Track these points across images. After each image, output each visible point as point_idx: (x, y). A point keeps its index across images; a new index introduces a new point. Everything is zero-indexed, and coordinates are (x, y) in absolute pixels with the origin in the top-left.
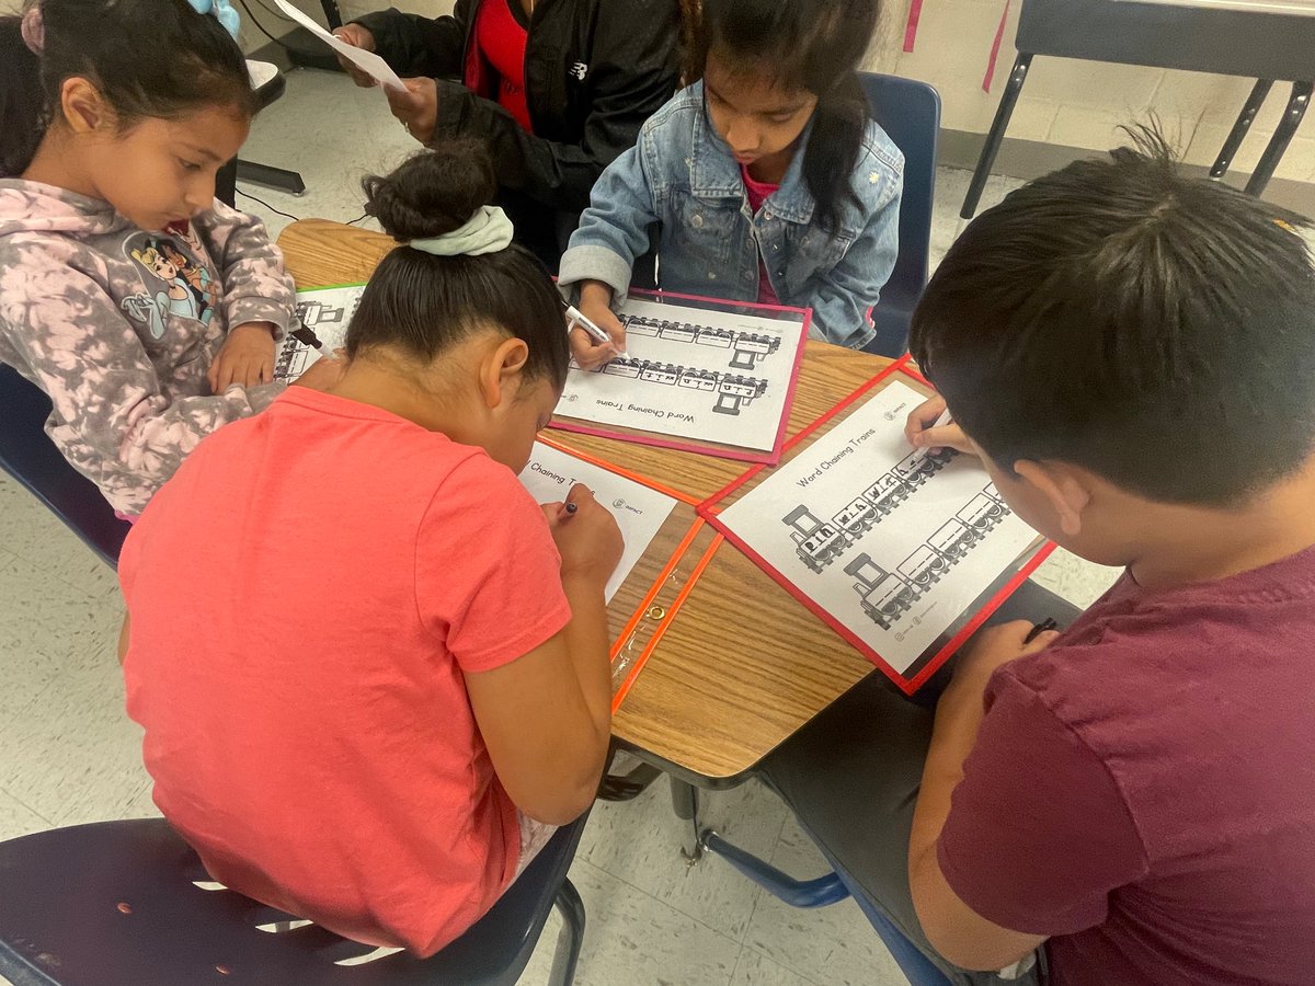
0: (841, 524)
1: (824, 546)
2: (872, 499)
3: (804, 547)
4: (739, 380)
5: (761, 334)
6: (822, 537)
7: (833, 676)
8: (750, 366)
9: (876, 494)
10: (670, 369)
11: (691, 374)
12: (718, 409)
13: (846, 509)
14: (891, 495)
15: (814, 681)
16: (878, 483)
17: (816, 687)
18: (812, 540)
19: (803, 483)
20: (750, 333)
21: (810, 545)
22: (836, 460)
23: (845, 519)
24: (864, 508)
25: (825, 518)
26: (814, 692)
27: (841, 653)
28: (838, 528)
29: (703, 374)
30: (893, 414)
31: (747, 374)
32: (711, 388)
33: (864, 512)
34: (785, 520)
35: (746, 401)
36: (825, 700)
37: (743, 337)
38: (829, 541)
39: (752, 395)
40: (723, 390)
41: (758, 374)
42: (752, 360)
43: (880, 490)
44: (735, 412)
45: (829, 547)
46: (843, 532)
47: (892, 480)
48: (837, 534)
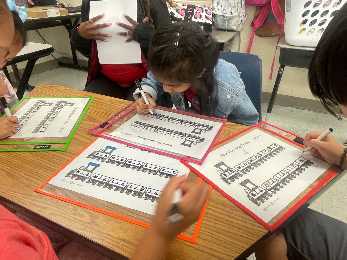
0: (238, 169)
1: (231, 175)
2: (250, 162)
3: (223, 175)
4: (194, 137)
5: (206, 125)
6: (230, 173)
7: (245, 237)
8: (200, 133)
9: (251, 161)
10: (168, 131)
11: (176, 133)
12: (183, 144)
13: (240, 164)
14: (257, 161)
15: (236, 240)
16: (252, 157)
17: (237, 242)
18: (226, 173)
19: (223, 155)
20: (202, 124)
21: (225, 175)
22: (235, 149)
23: (239, 168)
24: (247, 165)
25: (231, 166)
26: (237, 245)
27: (247, 227)
28: (237, 170)
29: (181, 134)
30: (256, 138)
31: (197, 135)
32: (182, 138)
33: (247, 166)
34: (215, 166)
35: (195, 143)
36: (243, 249)
37: (199, 125)
38: (233, 174)
39: (198, 142)
40: (187, 139)
41: (202, 136)
42: (201, 132)
43: (253, 160)
44: (190, 146)
45: (233, 176)
46: (239, 171)
47: (257, 157)
48: (236, 172)
